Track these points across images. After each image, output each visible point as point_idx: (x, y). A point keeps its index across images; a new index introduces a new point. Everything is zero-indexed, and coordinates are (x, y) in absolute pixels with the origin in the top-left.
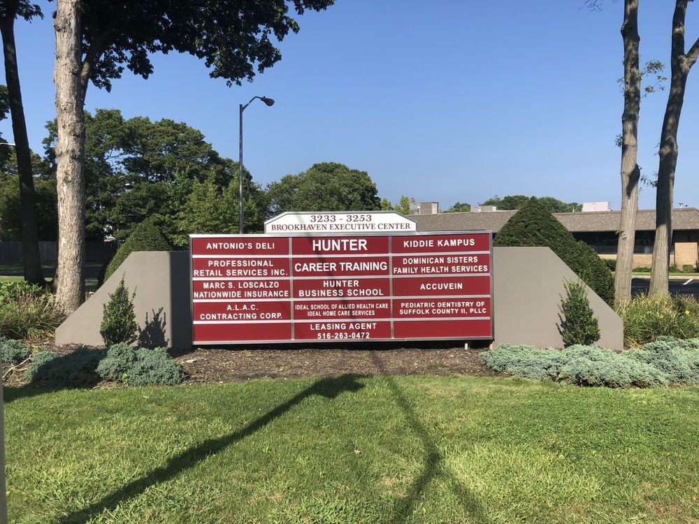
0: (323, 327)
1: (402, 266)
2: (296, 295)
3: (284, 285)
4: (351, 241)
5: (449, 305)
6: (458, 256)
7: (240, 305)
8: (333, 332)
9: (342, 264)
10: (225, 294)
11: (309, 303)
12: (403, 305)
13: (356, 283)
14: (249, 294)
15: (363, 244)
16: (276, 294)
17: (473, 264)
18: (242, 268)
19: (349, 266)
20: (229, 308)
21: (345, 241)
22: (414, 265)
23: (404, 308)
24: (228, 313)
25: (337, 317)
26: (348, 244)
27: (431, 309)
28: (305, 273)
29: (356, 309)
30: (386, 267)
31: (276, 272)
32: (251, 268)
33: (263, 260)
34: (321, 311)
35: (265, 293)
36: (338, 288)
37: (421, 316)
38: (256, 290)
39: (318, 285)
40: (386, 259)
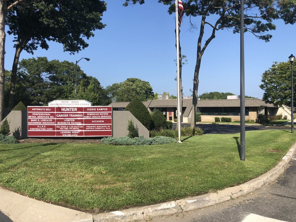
0: (64, 133)
1: (87, 116)
2: (57, 123)
3: (53, 121)
4: (73, 108)
5: (100, 127)
6: (103, 113)
7: (41, 126)
8: (67, 134)
9: (70, 115)
10: (37, 123)
11: (60, 126)
12: (87, 126)
13: (74, 120)
14: (44, 123)
15: (76, 109)
16: (51, 123)
17: (107, 115)
18: (42, 116)
19: (72, 115)
20: (38, 127)
21: (71, 108)
22: (90, 116)
23: (87, 127)
24: (38, 128)
25: (68, 130)
26: (72, 109)
27: (95, 128)
28: (59, 117)
29: (74, 128)
30: (82, 116)
31: (51, 117)
32: (44, 116)
33: (48, 113)
34: (64, 128)
35: (48, 123)
36: (69, 122)
37: (92, 130)
38: (46, 122)
39: (63, 121)
40: (82, 114)
